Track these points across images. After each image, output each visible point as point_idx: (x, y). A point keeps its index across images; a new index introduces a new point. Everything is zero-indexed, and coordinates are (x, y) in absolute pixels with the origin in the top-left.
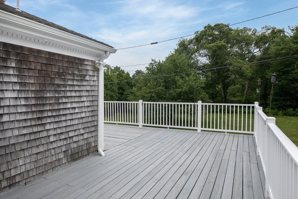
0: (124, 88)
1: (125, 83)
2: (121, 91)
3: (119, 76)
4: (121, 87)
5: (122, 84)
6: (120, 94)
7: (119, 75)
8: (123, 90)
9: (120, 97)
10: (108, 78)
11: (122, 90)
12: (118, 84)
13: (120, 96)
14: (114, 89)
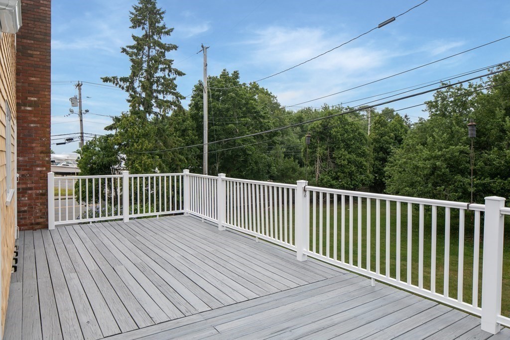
0: (388, 148)
1: (392, 138)
2: (381, 155)
3: (379, 126)
4: (381, 146)
5: (384, 140)
6: (380, 161)
7: (379, 123)
8: (387, 152)
9: (379, 167)
10: (352, 130)
11: (384, 153)
12: (376, 141)
13: (380, 165)
14: (364, 150)
